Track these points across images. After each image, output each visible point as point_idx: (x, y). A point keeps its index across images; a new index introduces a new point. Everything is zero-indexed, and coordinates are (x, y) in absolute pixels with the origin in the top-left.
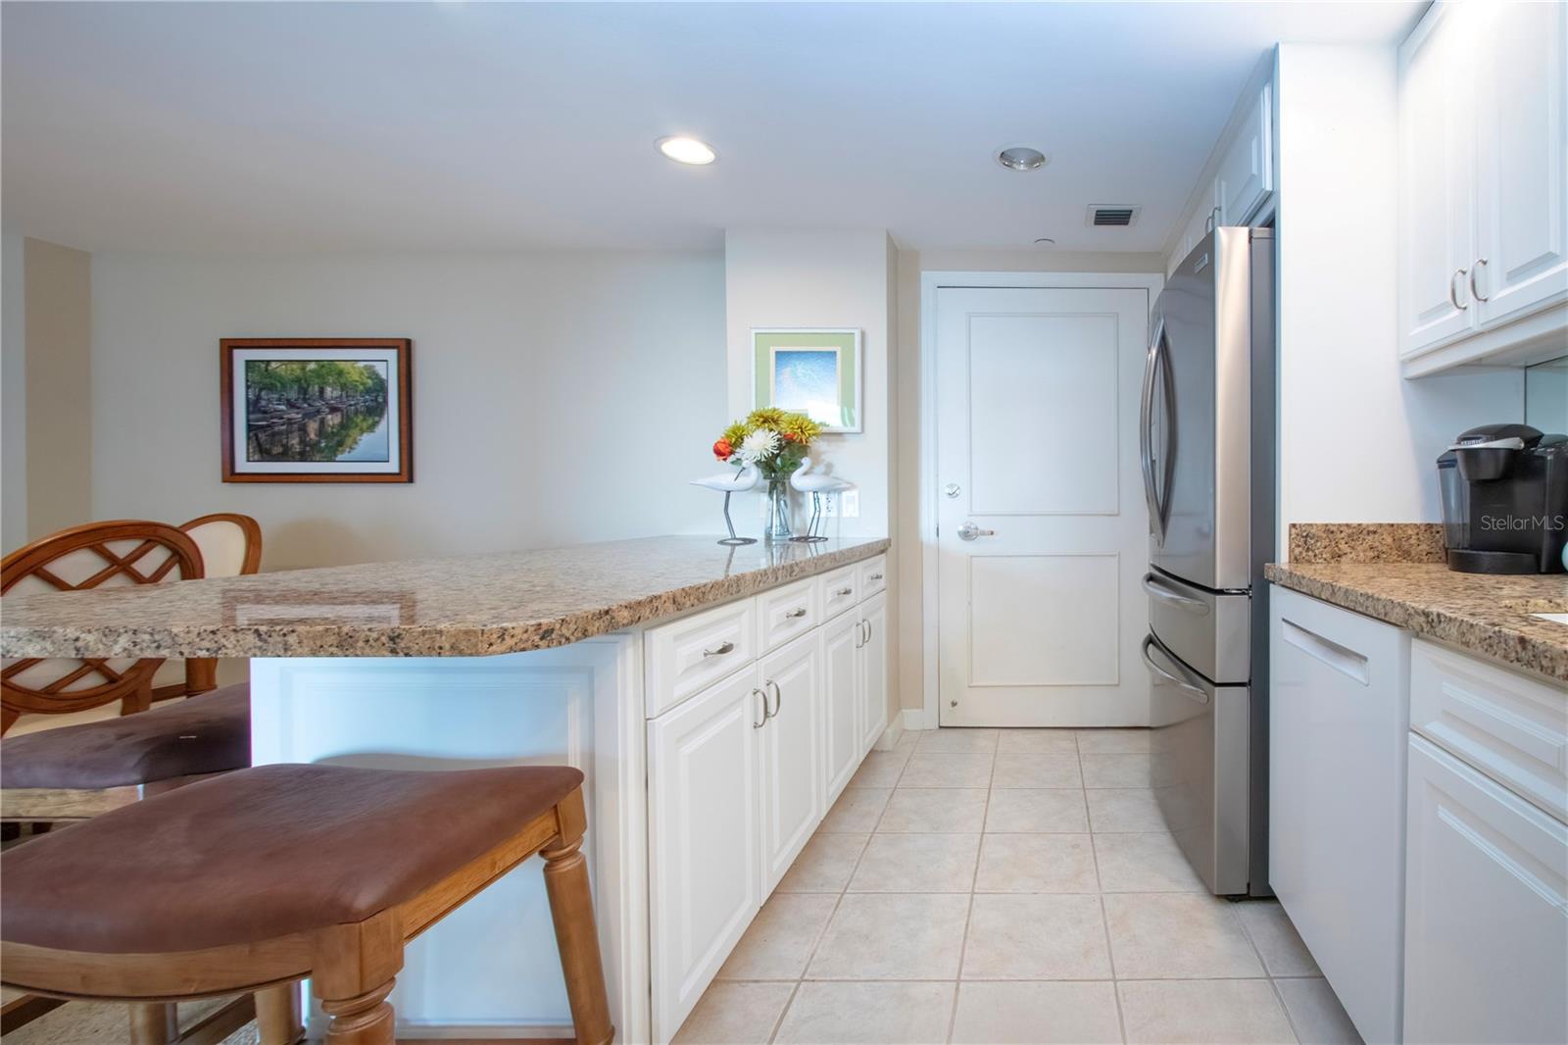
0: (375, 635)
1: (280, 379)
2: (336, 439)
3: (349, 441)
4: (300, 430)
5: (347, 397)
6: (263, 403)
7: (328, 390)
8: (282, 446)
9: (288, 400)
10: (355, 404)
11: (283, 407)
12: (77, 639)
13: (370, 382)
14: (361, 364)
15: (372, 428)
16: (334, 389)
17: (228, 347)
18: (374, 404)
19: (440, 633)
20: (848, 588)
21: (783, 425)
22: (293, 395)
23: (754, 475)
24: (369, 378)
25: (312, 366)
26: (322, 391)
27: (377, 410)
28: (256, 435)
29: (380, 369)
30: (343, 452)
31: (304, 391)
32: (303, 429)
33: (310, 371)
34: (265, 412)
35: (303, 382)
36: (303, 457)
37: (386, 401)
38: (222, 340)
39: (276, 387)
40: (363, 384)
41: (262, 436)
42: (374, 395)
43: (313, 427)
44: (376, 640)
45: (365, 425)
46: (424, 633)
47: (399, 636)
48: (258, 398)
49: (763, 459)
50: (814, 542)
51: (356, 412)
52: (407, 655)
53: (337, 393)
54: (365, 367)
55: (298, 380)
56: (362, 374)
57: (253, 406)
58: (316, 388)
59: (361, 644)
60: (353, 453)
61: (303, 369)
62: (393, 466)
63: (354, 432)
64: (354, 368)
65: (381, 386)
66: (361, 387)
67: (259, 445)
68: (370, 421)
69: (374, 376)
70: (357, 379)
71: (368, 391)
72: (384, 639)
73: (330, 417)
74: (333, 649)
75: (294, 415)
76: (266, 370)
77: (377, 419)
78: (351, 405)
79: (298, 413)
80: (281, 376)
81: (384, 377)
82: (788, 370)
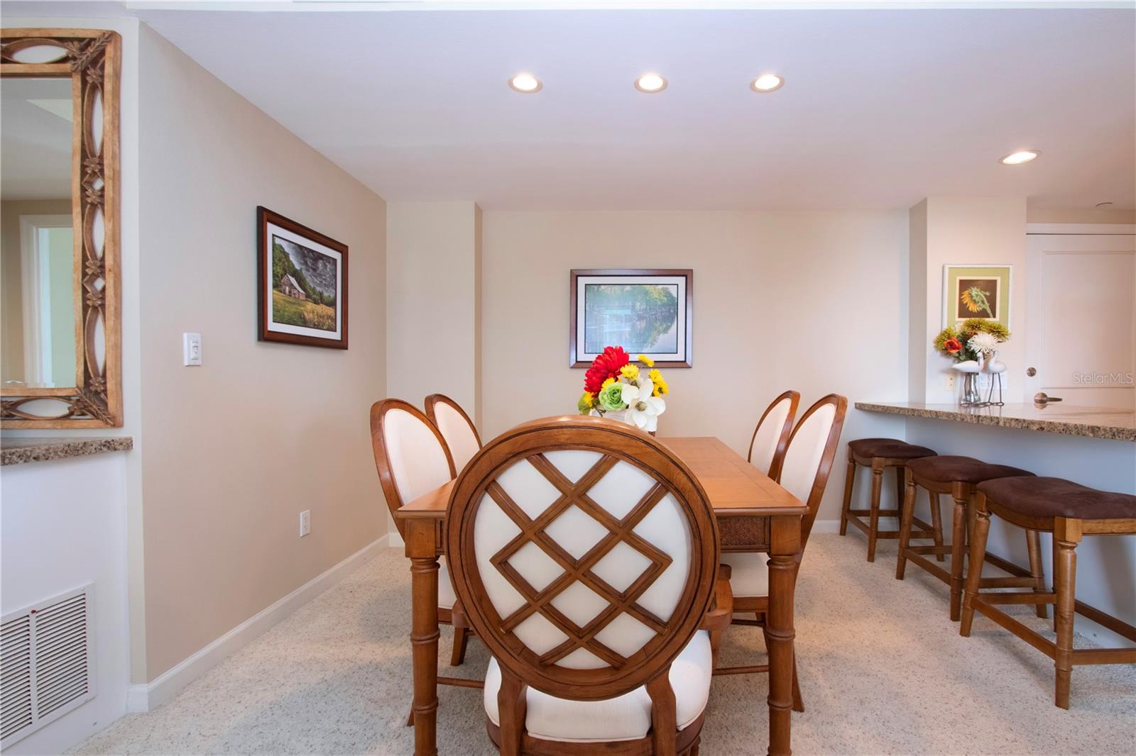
2: (642, 338)
3: (651, 340)
5: (650, 309)
6: (596, 313)
7: (637, 304)
10: (655, 314)
13: (665, 298)
14: (660, 287)
15: (666, 330)
16: (642, 304)
17: (575, 275)
18: (668, 314)
24: (664, 296)
25: (627, 288)
26: (634, 306)
27: (670, 317)
28: (591, 336)
29: (673, 290)
30: (647, 347)
33: (627, 291)
34: (596, 320)
35: (622, 299)
37: (676, 312)
38: (571, 271)
39: (604, 302)
40: (661, 300)
41: (594, 336)
42: (668, 308)
43: (625, 329)
45: (661, 329)
48: (593, 310)
51: (656, 320)
54: (663, 288)
55: (618, 298)
56: (661, 293)
57: (589, 315)
58: (630, 303)
60: (653, 347)
61: (621, 290)
62: (681, 358)
63: (654, 334)
64: (655, 290)
65: (672, 303)
66: (660, 303)
67: (592, 342)
68: (665, 326)
69: (669, 295)
70: (657, 297)
71: (664, 305)
73: (638, 323)
75: (614, 322)
76: (598, 291)
77: (669, 324)
78: (652, 315)
79: (616, 320)
80: (608, 295)
81: (675, 295)
82: (966, 292)
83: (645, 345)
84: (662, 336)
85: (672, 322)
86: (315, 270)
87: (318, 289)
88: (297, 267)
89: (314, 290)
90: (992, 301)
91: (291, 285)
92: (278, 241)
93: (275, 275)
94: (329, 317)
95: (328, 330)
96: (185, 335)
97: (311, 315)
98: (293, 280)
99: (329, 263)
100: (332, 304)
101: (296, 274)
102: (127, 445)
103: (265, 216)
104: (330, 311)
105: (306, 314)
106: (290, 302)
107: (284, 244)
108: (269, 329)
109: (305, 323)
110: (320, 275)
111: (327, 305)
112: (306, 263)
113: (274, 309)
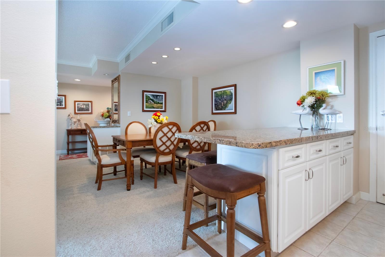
0: (234, 142)
1: (218, 95)
2: (226, 106)
3: (227, 106)
7: (225, 96)
11: (219, 100)
12: (202, 139)
14: (229, 90)
18: (231, 98)
19: (243, 143)
20: (338, 145)
21: (317, 95)
22: (220, 98)
23: (308, 110)
25: (222, 92)
27: (231, 99)
31: (221, 97)
32: (221, 104)
34: (216, 101)
36: (221, 110)
37: (232, 97)
38: (212, 89)
39: (218, 97)
40: (229, 94)
43: (223, 103)
44: (234, 143)
45: (229, 103)
46: (241, 143)
47: (237, 143)
48: (216, 99)
49: (311, 105)
50: (327, 130)
51: (228, 100)
52: (238, 147)
53: (226, 97)
55: (221, 95)
56: (229, 92)
58: (223, 96)
59: (232, 144)
61: (221, 93)
62: (233, 111)
63: (228, 104)
65: (232, 95)
67: (216, 107)
68: (230, 102)
71: (230, 96)
72: (235, 143)
73: (225, 101)
74: (228, 144)
76: (217, 93)
79: (221, 101)
81: (232, 92)
86: (157, 98)
87: (158, 101)
88: (152, 98)
89: (156, 102)
91: (151, 102)
92: (147, 95)
93: (146, 100)
94: (161, 106)
95: (160, 109)
96: (128, 112)
97: (156, 106)
98: (151, 101)
99: (161, 96)
100: (162, 104)
101: (151, 100)
102: (120, 127)
103: (144, 91)
104: (161, 105)
105: (154, 106)
106: (150, 105)
107: (149, 96)
108: (144, 110)
109: (154, 108)
110: (158, 99)
111: (160, 104)
112: (154, 97)
113: (146, 106)
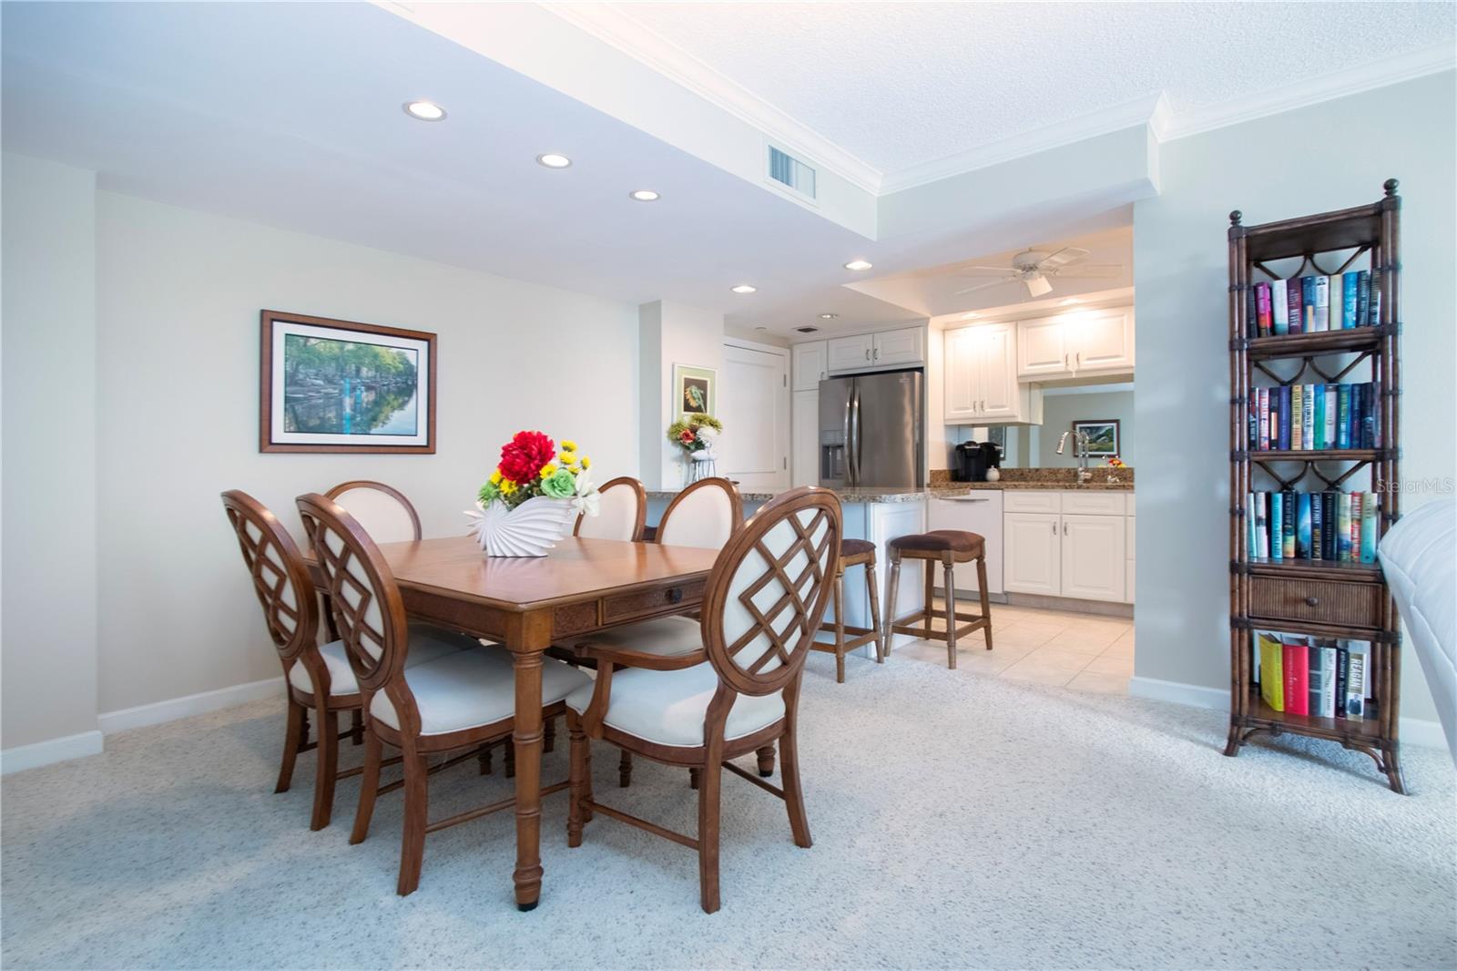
1: (319, 355)
3: (382, 417)
4: (336, 404)
5: (381, 377)
6: (301, 376)
7: (364, 370)
8: (320, 418)
9: (326, 376)
10: (388, 385)
11: (320, 382)
13: (401, 366)
14: (395, 350)
15: (401, 406)
16: (369, 370)
17: (268, 319)
18: (404, 386)
22: (331, 370)
24: (400, 363)
25: (350, 347)
26: (358, 371)
27: (407, 390)
28: (293, 407)
29: (411, 356)
30: (376, 426)
31: (341, 368)
33: (348, 351)
34: (302, 386)
35: (341, 360)
37: (416, 386)
38: (262, 311)
39: (314, 362)
40: (395, 367)
41: (299, 409)
42: (405, 377)
48: (296, 370)
51: (388, 392)
53: (371, 374)
54: (398, 354)
55: (336, 358)
56: (395, 358)
57: (291, 380)
58: (353, 367)
60: (386, 427)
61: (342, 348)
62: (421, 440)
63: (386, 409)
64: (388, 353)
65: (411, 373)
66: (393, 371)
69: (406, 362)
70: (390, 362)
71: (399, 374)
75: (331, 390)
76: (305, 345)
77: (406, 399)
78: (384, 385)
79: (335, 389)
80: (320, 353)
81: (414, 363)
82: (688, 389)
83: (375, 423)
84: (397, 414)
85: (410, 395)
90: (704, 397)
